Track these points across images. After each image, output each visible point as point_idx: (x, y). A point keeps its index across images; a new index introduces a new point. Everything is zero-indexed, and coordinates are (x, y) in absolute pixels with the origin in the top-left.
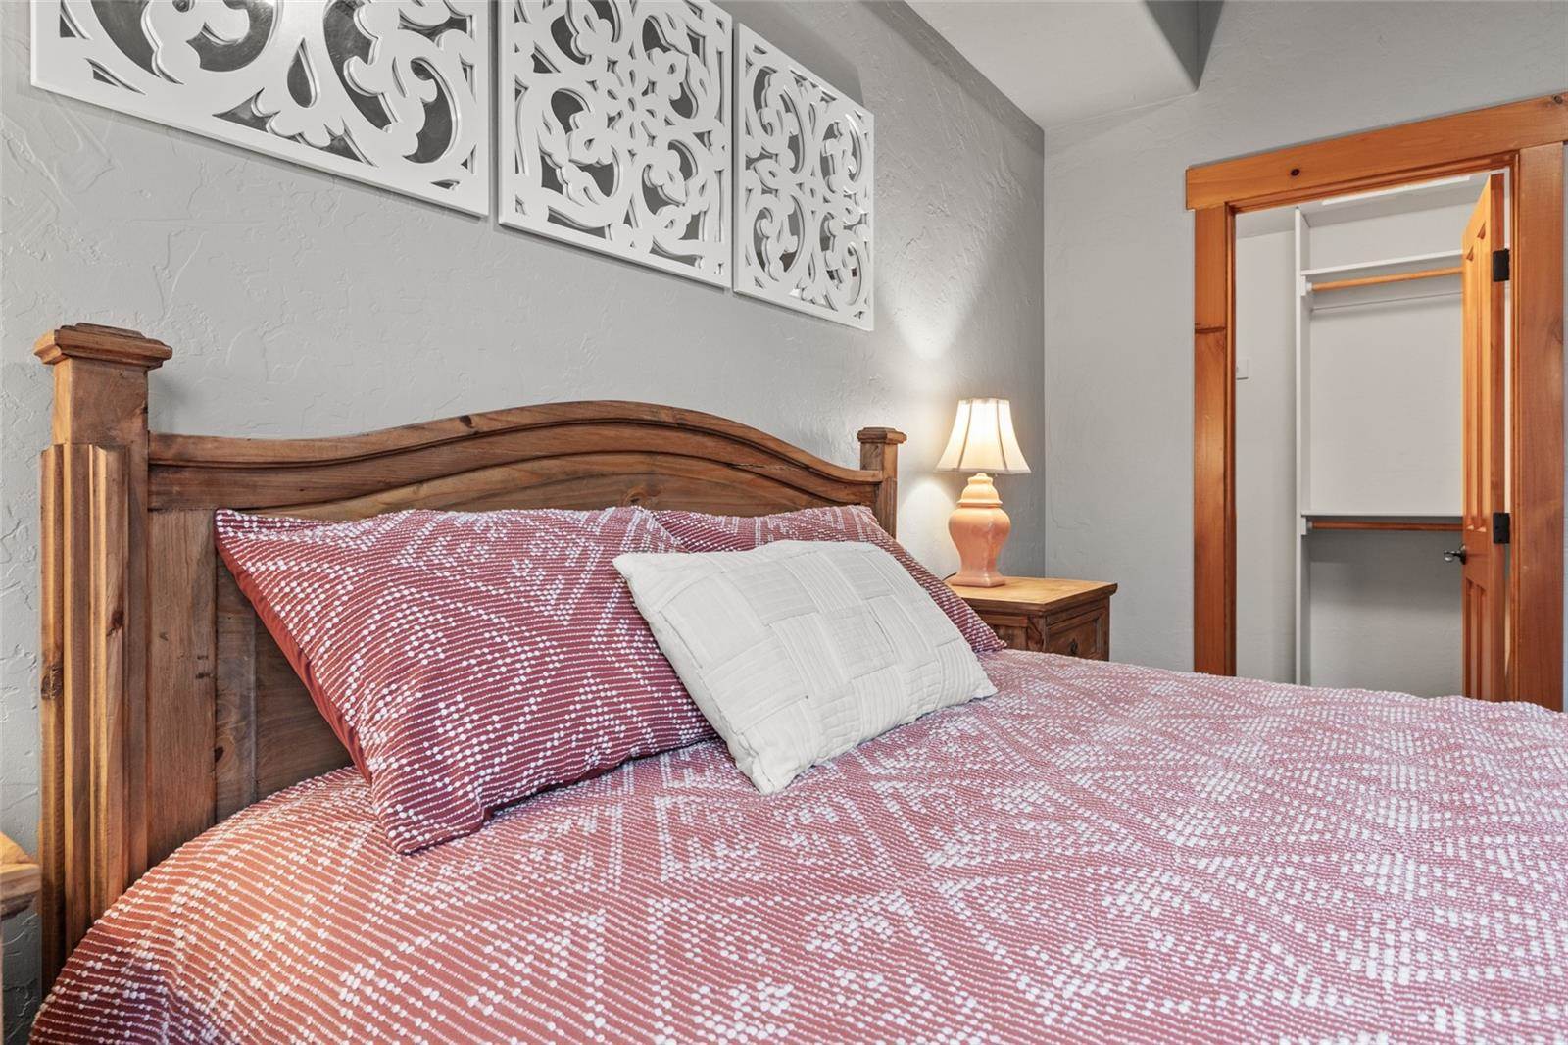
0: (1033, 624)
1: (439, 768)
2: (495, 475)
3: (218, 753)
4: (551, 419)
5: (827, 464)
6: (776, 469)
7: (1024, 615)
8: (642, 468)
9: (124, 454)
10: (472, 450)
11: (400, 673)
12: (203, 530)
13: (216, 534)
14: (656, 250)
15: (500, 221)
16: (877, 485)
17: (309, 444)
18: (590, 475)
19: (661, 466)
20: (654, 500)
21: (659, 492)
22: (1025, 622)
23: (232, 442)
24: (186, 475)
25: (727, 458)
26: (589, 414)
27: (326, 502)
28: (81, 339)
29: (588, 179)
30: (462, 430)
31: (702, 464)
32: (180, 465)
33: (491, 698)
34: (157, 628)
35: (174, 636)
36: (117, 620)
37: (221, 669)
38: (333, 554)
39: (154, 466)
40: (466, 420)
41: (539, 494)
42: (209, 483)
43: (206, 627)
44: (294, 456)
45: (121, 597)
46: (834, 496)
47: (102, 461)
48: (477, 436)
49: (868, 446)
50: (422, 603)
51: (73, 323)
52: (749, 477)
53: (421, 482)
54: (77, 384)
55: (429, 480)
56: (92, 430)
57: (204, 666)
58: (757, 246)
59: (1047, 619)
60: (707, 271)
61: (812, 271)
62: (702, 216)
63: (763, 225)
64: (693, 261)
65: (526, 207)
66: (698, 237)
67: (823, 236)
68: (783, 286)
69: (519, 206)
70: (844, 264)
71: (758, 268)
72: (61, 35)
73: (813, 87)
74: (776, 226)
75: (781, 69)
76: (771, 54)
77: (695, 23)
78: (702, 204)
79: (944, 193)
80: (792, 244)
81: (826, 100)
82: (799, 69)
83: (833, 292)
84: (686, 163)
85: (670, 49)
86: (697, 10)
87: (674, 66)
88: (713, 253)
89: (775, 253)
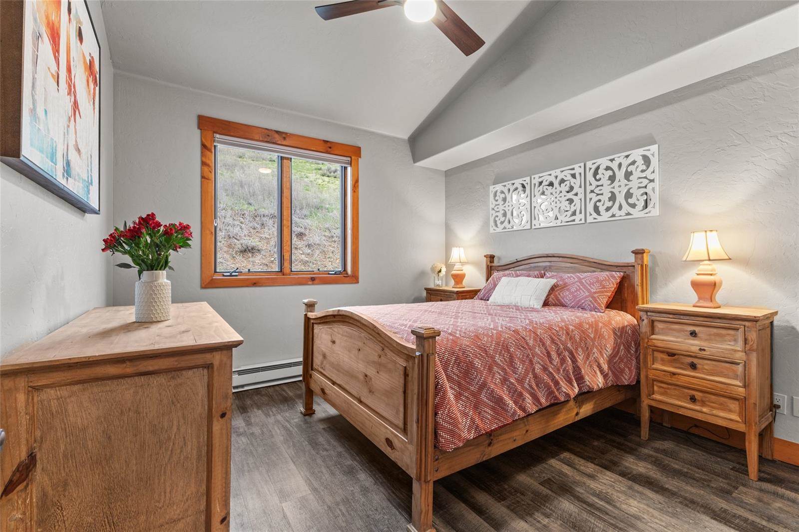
6: (586, 263)
8: (549, 265)
10: (519, 263)
14: (563, 222)
15: (533, 228)
16: (634, 266)
20: (550, 270)
40: (516, 259)
41: (529, 269)
53: (514, 267)
56: (488, 263)
58: (596, 210)
59: (648, 313)
60: (577, 222)
61: (620, 208)
62: (575, 211)
63: (598, 204)
64: (574, 220)
65: (536, 225)
66: (575, 215)
67: (628, 195)
68: (605, 216)
69: (535, 225)
70: (638, 200)
71: (595, 215)
72: (492, 227)
73: (619, 157)
74: (602, 202)
75: (604, 162)
76: (599, 161)
77: (572, 172)
78: (575, 208)
79: (734, 137)
80: (610, 204)
81: (627, 156)
82: (611, 157)
83: (631, 210)
84: (571, 201)
85: (566, 181)
86: (573, 169)
87: (566, 185)
88: (578, 217)
89: (602, 209)
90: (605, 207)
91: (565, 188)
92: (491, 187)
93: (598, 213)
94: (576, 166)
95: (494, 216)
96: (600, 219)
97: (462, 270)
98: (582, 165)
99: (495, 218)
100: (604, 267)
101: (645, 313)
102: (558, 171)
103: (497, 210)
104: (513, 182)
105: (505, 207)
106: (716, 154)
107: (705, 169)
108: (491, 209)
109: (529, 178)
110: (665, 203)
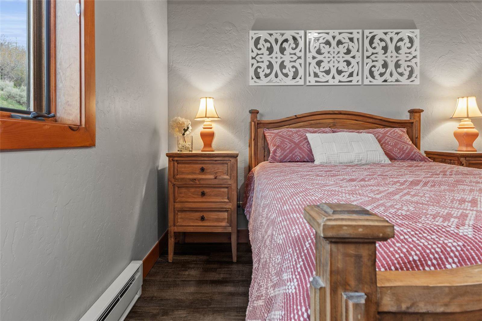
0: (459, 159)
1: (276, 156)
2: (302, 124)
3: (264, 156)
4: (311, 114)
5: (388, 119)
6: (371, 120)
7: (457, 157)
8: (332, 122)
9: (255, 123)
10: (297, 120)
11: (274, 146)
12: (263, 131)
13: (264, 131)
14: (340, 82)
15: (307, 85)
16: (413, 123)
17: (274, 120)
18: (320, 123)
19: (336, 121)
20: (335, 127)
21: (336, 126)
22: (457, 159)
23: (266, 121)
24: (261, 125)
25: (354, 119)
26: (318, 113)
27: (277, 127)
28: (251, 111)
29: (324, 74)
30: (295, 117)
31: (348, 120)
32: (261, 123)
33: (283, 149)
34: (258, 141)
35: (260, 142)
36: (254, 139)
37: (265, 147)
38: (273, 133)
39: (258, 124)
40: (296, 116)
41: (310, 126)
42: (264, 125)
43: (263, 142)
44: (272, 122)
45: (254, 137)
46: (393, 126)
47: (253, 123)
48: (298, 118)
49: (411, 114)
50: (279, 138)
51: (251, 109)
52: (363, 122)
53: (290, 125)
54: (251, 115)
55: (291, 124)
56: (252, 120)
57: (263, 146)
58: (371, 73)
59: (467, 158)
60: (354, 82)
61: (391, 75)
62: (353, 72)
63: (373, 69)
64: (351, 81)
65: (311, 82)
66: (352, 76)
67: (397, 66)
68: (379, 80)
69: (309, 82)
70: (405, 70)
71: (370, 78)
72: (252, 79)
73: (392, 32)
74: (377, 68)
75: (379, 33)
76: (375, 32)
77: (351, 36)
78: (353, 70)
79: (462, 37)
80: (383, 70)
81: (397, 33)
82: (386, 31)
83: (400, 78)
84: (348, 63)
85: (344, 43)
86: (351, 33)
87: (345, 46)
88: (355, 79)
89: (376, 74)
90: (379, 72)
91: (342, 49)
92: (252, 33)
93: (373, 77)
94: (355, 31)
95: (255, 67)
96: (375, 82)
97: (211, 128)
98: (360, 31)
99: (256, 70)
100: (387, 124)
101: (465, 158)
102: (336, 32)
103: (260, 60)
104: (283, 32)
105: (272, 58)
106: (452, 46)
107: (447, 55)
108: (251, 58)
109: (303, 32)
110: (423, 75)
